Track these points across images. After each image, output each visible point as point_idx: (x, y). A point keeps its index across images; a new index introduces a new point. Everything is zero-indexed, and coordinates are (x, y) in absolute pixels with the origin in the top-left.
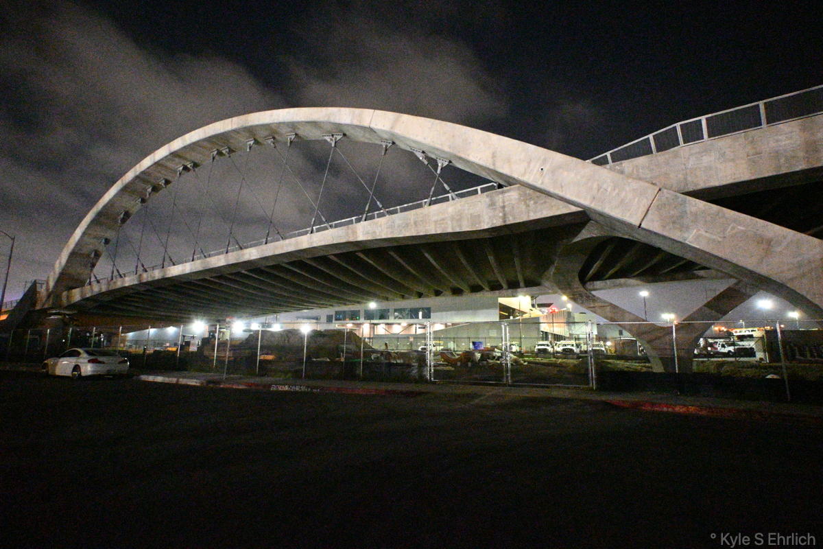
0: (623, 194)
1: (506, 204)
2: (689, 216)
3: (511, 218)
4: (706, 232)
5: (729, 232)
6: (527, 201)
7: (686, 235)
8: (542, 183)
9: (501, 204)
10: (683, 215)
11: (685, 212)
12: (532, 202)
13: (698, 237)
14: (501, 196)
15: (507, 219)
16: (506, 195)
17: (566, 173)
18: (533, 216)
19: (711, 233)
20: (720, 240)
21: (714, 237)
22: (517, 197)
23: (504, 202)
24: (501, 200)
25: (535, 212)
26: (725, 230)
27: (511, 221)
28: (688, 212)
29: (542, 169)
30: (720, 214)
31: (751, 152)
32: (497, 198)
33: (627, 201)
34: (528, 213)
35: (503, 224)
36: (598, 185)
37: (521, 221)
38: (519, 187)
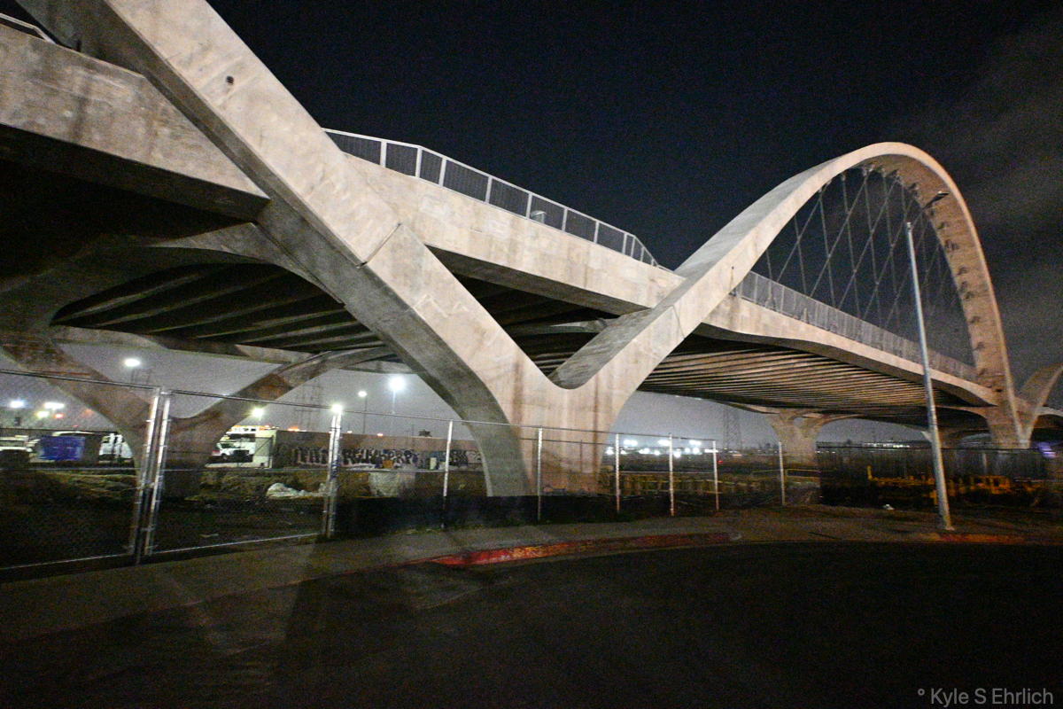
0: (355, 205)
1: (93, 98)
2: (423, 273)
3: (97, 137)
4: (435, 301)
5: (454, 311)
6: (156, 123)
7: (416, 298)
8: (224, 107)
9: (77, 92)
10: (417, 270)
11: (421, 267)
12: (166, 131)
13: (427, 305)
14: (81, 72)
15: (86, 136)
16: (98, 77)
17: (274, 118)
18: (158, 160)
19: (440, 306)
20: (446, 316)
21: (440, 310)
22: (129, 100)
23: (87, 90)
24: (78, 81)
25: (167, 155)
26: (452, 306)
27: (94, 140)
28: (423, 269)
29: (230, 80)
30: (452, 285)
31: (475, 226)
32: (68, 71)
33: (357, 218)
34: (151, 148)
35: (66, 139)
36: (324, 171)
37: (125, 156)
38: (141, 81)
